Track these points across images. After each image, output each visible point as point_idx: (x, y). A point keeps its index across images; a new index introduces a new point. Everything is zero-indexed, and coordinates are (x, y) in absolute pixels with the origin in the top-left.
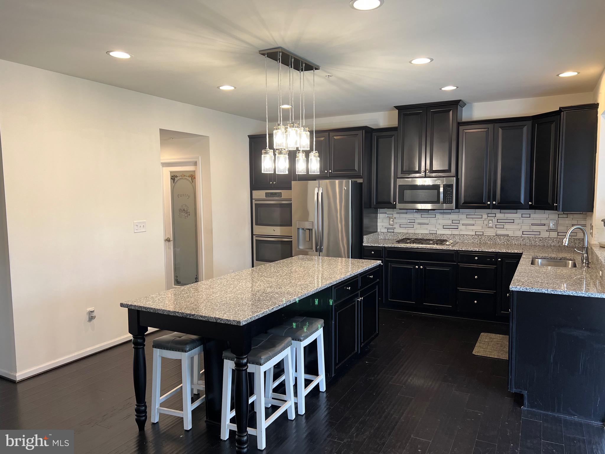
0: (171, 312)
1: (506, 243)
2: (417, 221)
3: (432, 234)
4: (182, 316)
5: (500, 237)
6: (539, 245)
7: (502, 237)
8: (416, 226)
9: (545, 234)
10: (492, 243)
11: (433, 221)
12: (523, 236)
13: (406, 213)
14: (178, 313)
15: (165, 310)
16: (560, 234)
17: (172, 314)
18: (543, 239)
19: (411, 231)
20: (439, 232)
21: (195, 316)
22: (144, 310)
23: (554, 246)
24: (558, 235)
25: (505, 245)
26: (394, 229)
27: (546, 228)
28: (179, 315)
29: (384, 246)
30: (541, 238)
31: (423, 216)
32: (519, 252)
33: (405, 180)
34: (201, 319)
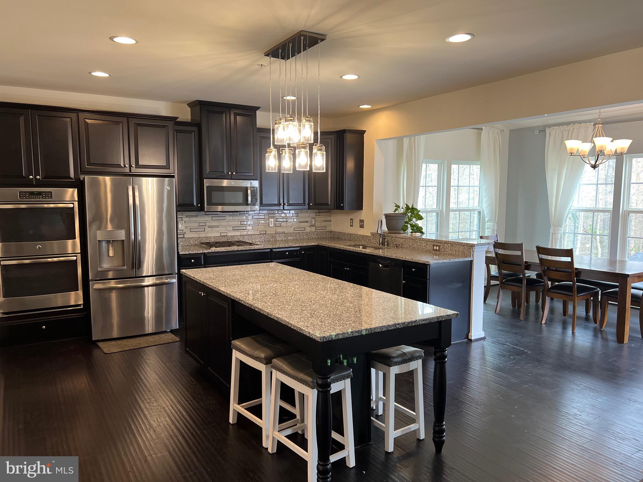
0: (391, 326)
1: (284, 239)
2: (208, 224)
3: (224, 236)
4: (403, 327)
5: (279, 234)
6: (306, 239)
7: (281, 234)
8: (207, 229)
9: (308, 230)
10: (273, 240)
11: (224, 223)
12: (294, 232)
13: (196, 216)
14: (399, 324)
15: (384, 326)
16: (317, 228)
17: (392, 328)
18: (307, 234)
19: (202, 235)
20: (230, 234)
21: (417, 321)
22: (357, 334)
23: (315, 238)
24: (316, 230)
25: (284, 241)
26: (184, 234)
27: (308, 224)
28: (400, 326)
29: (203, 252)
30: (307, 233)
31: (213, 219)
32: (315, 244)
33: (213, 181)
34: (423, 322)
